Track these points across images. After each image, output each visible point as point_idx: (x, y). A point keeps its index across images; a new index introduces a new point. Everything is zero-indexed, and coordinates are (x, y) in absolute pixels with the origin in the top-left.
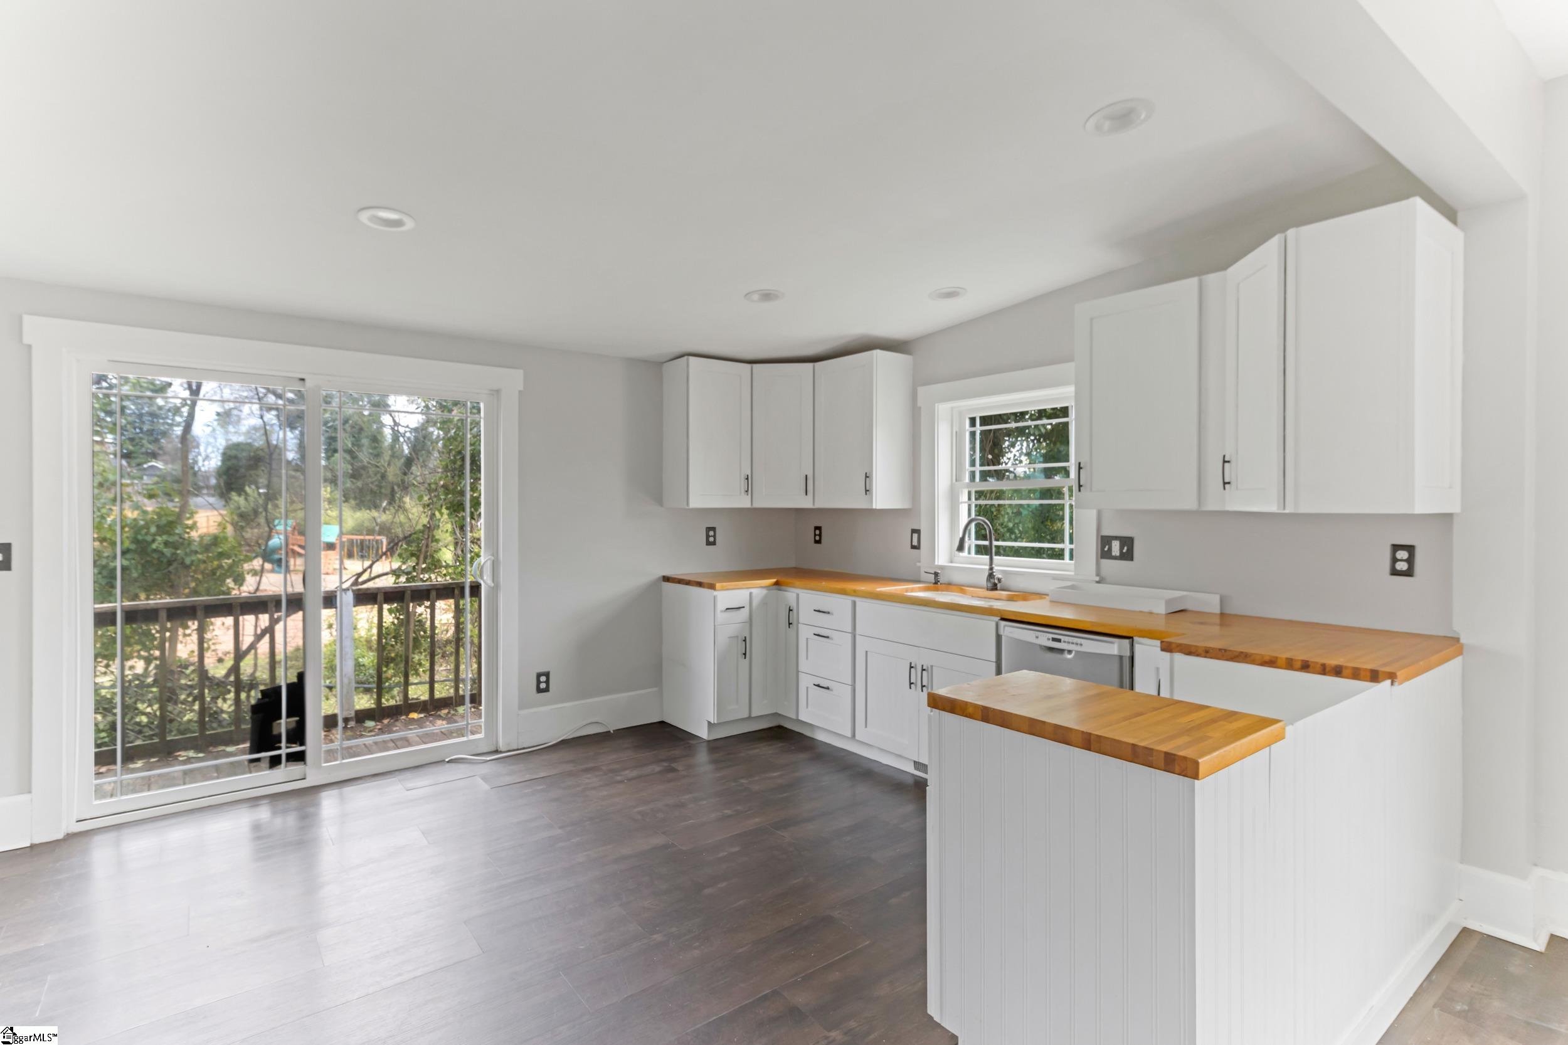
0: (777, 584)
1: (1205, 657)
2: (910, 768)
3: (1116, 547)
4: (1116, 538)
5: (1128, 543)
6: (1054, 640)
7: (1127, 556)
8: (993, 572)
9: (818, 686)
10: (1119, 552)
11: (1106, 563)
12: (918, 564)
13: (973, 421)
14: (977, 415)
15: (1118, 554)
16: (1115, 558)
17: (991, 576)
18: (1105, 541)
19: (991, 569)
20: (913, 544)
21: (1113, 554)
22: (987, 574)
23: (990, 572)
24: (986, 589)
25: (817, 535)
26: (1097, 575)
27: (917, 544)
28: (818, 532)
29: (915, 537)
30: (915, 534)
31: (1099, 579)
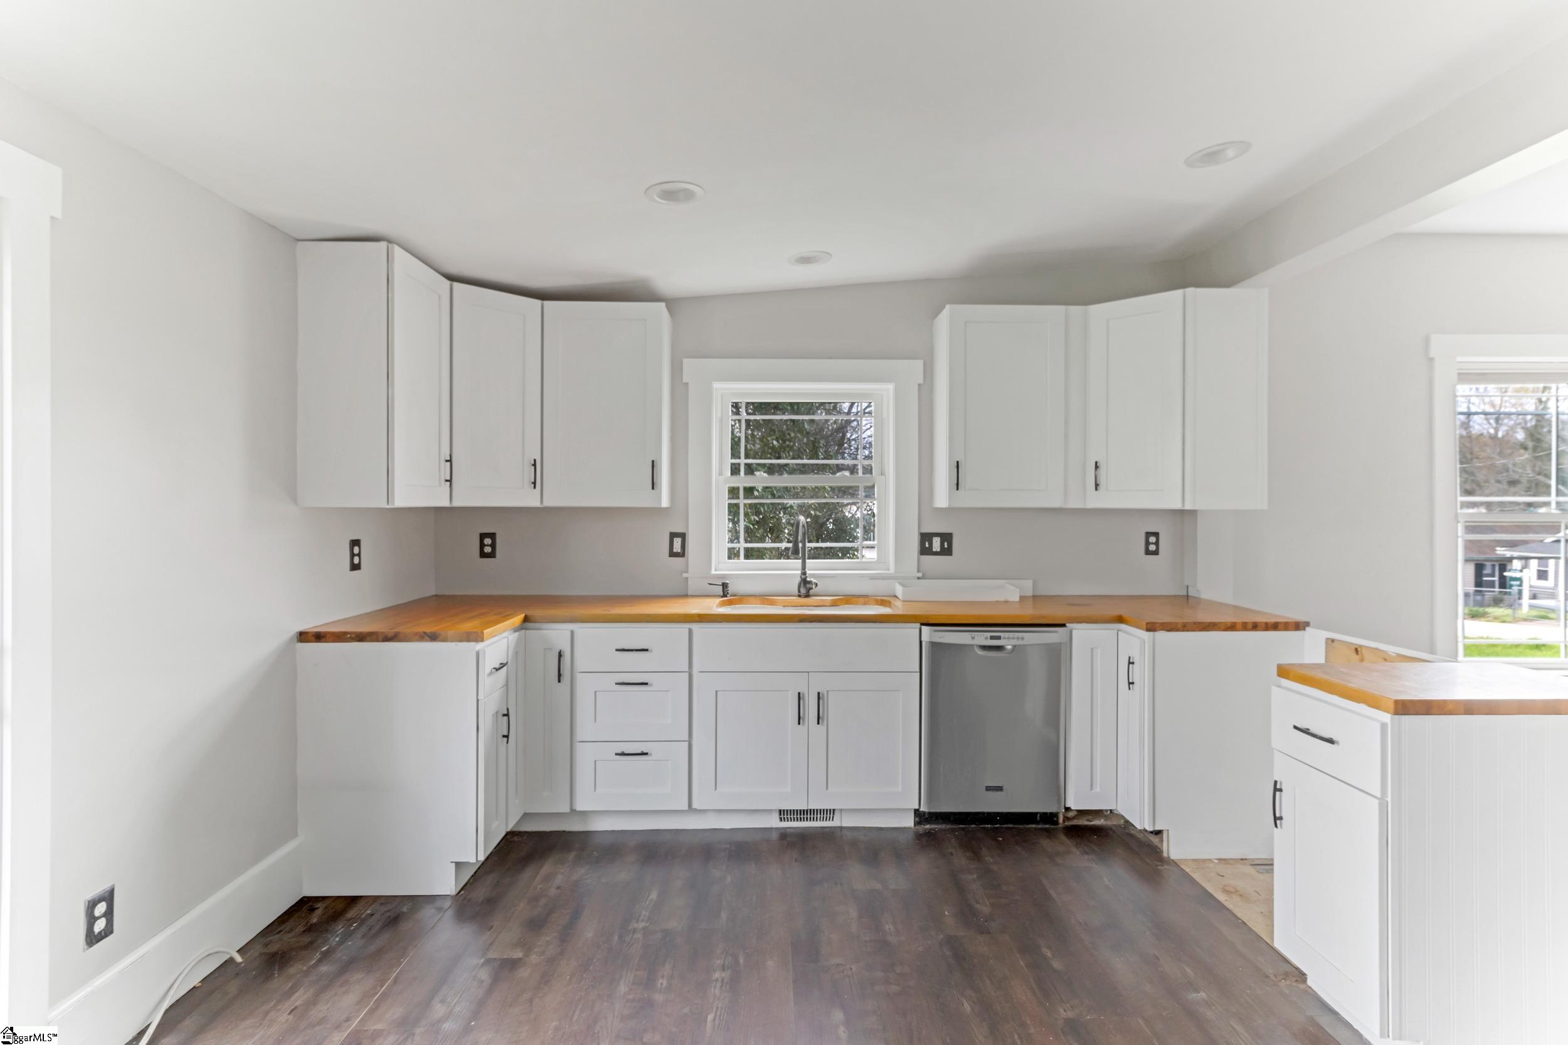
0: (526, 619)
1: (1183, 631)
2: (774, 822)
3: (936, 544)
4: (937, 535)
5: (947, 538)
6: (992, 638)
7: (947, 551)
8: (806, 577)
9: (623, 754)
10: (939, 548)
11: (927, 559)
12: (685, 575)
13: (736, 406)
14: (743, 400)
15: (939, 550)
16: (936, 553)
17: (804, 581)
18: (925, 537)
19: (804, 573)
20: (675, 550)
21: (934, 550)
22: (798, 580)
23: (803, 577)
24: (799, 596)
25: (488, 545)
26: (918, 571)
27: (679, 551)
28: (488, 541)
29: (677, 542)
30: (678, 539)
31: (920, 575)
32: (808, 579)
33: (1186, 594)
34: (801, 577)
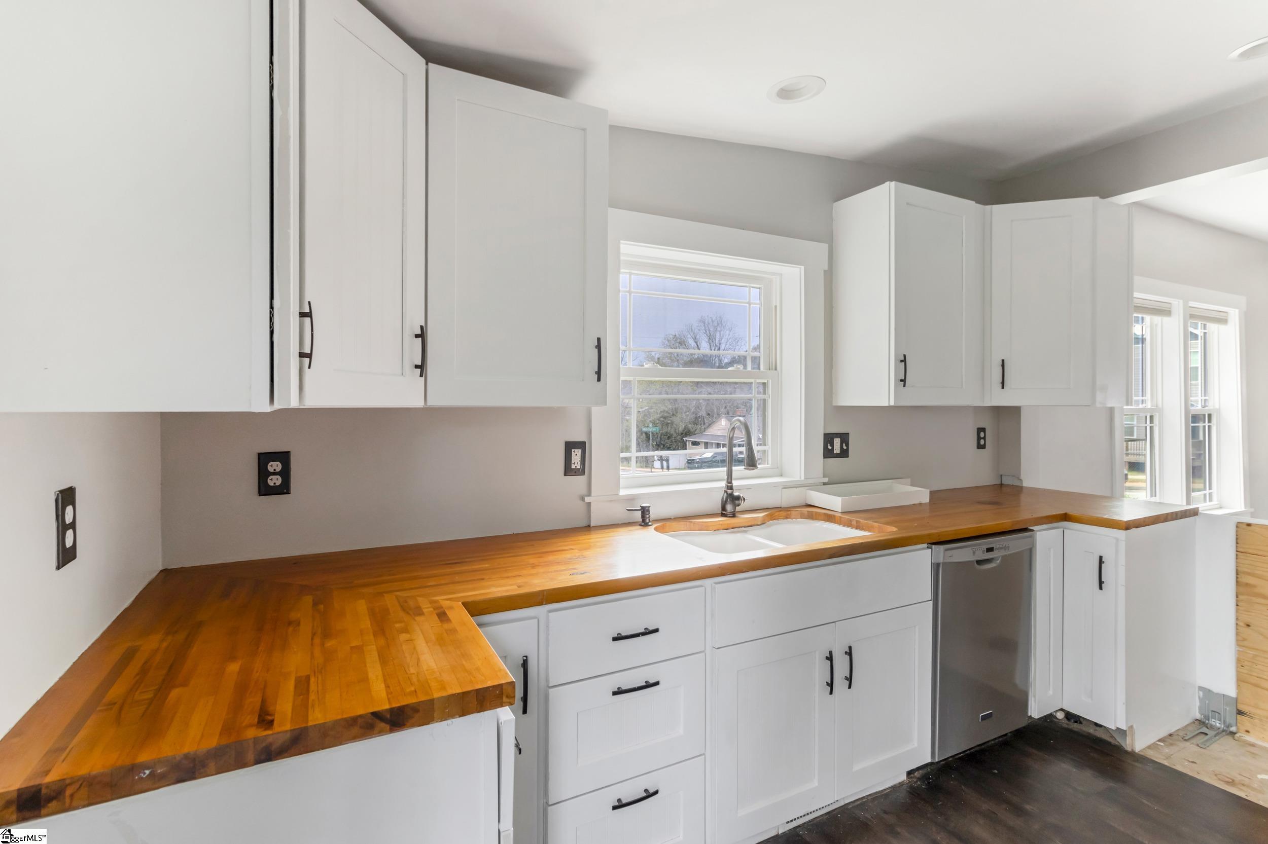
3: (837, 445)
4: (837, 435)
5: (845, 438)
6: (988, 550)
7: (845, 453)
8: (733, 491)
10: (839, 449)
11: (830, 462)
15: (839, 452)
16: (837, 456)
17: (731, 496)
18: (829, 438)
19: (731, 488)
20: (573, 467)
21: (835, 452)
22: (723, 494)
23: (728, 491)
24: (723, 515)
25: (274, 474)
26: (824, 477)
27: (579, 467)
28: (275, 466)
29: (576, 455)
30: (576, 450)
31: (826, 480)
32: (736, 494)
33: (1000, 483)
34: (726, 492)
